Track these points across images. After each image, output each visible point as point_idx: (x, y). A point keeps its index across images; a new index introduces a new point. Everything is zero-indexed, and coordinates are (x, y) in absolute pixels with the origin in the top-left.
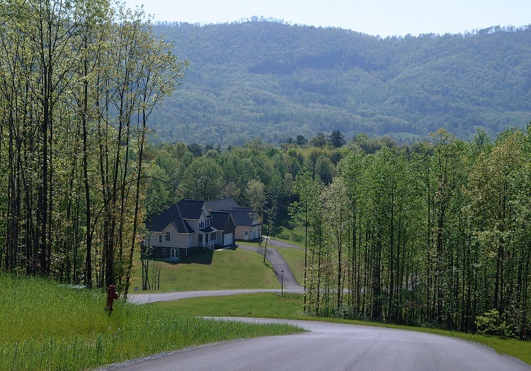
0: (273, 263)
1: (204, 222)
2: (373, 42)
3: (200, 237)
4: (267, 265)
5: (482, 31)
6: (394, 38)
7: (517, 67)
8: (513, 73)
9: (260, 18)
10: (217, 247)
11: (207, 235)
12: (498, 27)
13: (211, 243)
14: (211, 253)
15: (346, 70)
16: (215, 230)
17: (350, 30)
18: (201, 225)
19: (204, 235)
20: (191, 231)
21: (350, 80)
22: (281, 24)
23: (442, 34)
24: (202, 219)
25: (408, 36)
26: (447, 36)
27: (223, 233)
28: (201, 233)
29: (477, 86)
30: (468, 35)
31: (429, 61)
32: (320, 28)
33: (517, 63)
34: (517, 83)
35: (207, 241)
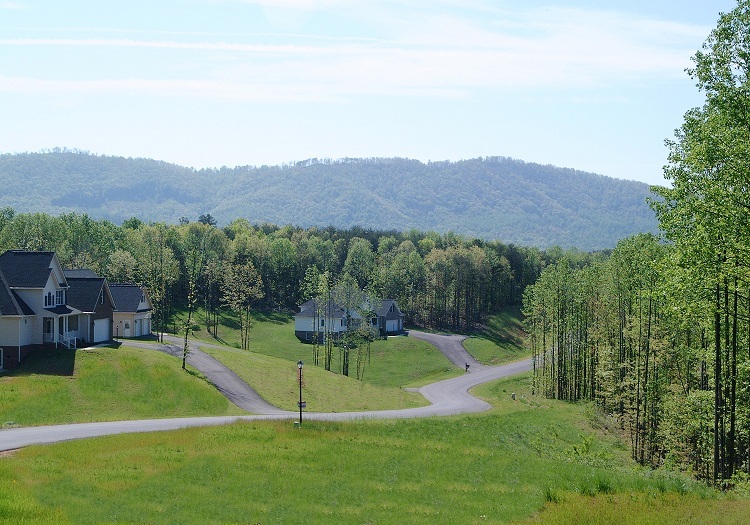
0: (202, 369)
1: (53, 293)
2: (187, 173)
3: (47, 323)
4: (192, 373)
5: (299, 163)
6: (209, 170)
7: (337, 199)
8: (334, 205)
9: (62, 149)
10: (82, 344)
11: (61, 319)
12: (315, 159)
13: (69, 337)
14: (71, 355)
15: (159, 202)
16: (76, 312)
17: (162, 162)
18: (49, 299)
19: (56, 317)
20: (27, 311)
21: (165, 213)
22: (87, 154)
23: (259, 166)
24: (50, 288)
25: (224, 168)
26: (264, 168)
27: (93, 317)
28: (50, 314)
29: (298, 218)
30: (285, 167)
31: (247, 193)
32: (130, 159)
33: (336, 195)
34: (338, 215)
35: (61, 332)
